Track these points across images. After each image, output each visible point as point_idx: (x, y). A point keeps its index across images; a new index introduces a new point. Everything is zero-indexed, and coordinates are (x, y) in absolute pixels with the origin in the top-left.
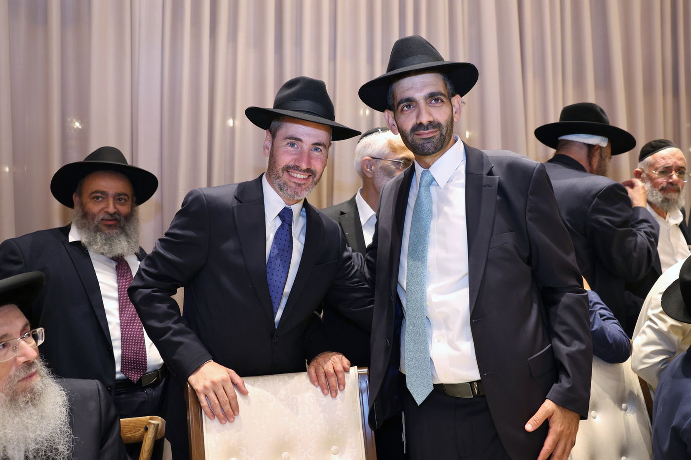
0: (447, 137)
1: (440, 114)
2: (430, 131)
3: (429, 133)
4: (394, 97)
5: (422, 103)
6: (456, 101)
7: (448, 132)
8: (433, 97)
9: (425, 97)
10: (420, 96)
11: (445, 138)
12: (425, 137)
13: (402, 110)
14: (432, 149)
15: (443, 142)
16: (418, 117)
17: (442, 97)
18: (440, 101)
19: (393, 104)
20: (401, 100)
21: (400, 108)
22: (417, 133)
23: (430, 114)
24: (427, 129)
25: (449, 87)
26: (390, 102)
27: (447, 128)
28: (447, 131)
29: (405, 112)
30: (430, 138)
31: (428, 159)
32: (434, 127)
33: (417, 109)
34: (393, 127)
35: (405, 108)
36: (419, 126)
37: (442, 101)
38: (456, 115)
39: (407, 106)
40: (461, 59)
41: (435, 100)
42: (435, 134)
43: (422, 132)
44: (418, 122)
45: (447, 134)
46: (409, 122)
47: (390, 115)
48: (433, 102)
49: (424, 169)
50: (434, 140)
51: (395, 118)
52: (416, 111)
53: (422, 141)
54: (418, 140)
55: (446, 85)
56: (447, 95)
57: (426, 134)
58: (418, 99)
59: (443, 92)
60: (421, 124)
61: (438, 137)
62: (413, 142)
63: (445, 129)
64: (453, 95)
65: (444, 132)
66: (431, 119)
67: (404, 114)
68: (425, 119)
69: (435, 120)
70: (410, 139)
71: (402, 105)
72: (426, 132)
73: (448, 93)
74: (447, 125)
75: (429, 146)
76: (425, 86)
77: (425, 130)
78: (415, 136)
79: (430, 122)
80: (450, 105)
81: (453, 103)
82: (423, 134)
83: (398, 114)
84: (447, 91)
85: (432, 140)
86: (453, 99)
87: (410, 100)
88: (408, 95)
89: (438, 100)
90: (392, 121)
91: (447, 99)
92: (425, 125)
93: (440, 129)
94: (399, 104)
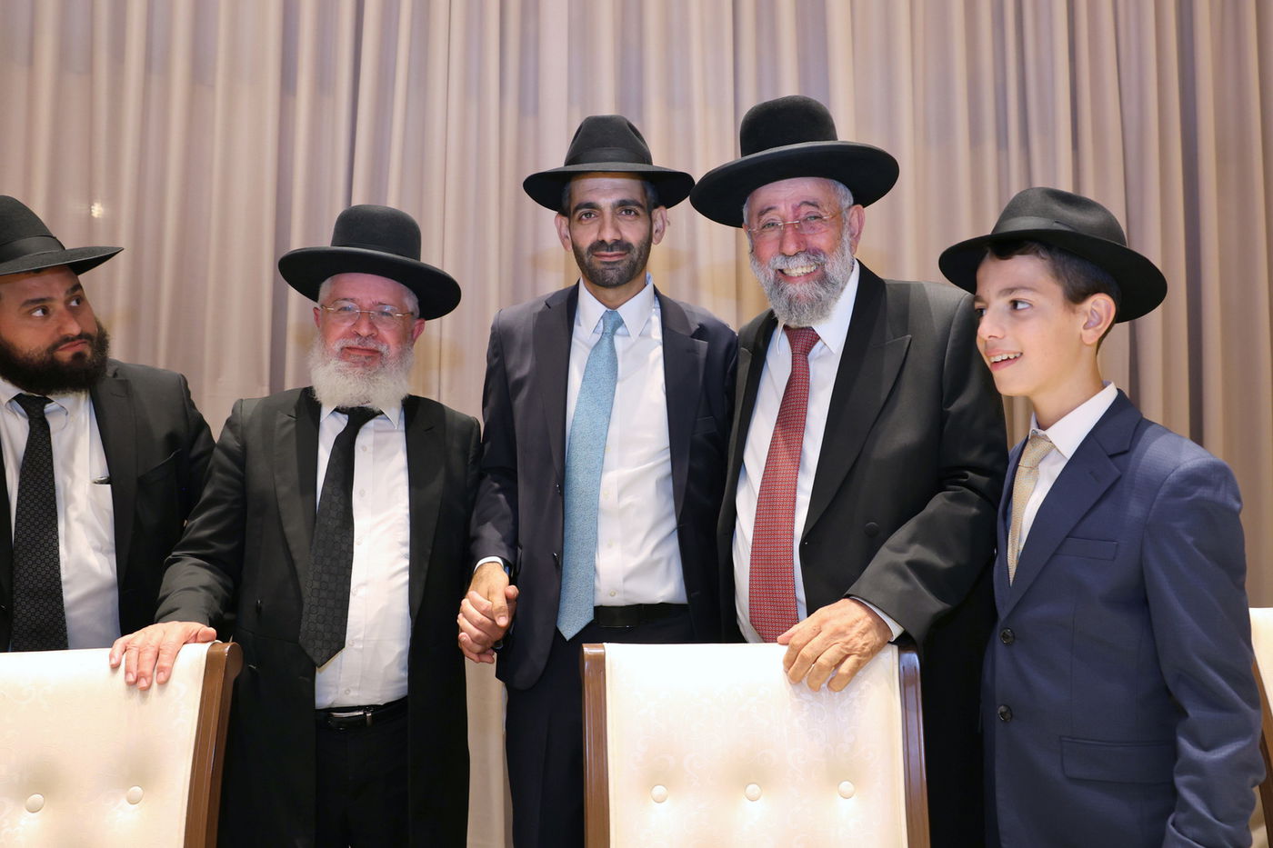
0: (639, 265)
1: (632, 232)
2: (614, 252)
3: (615, 255)
4: (570, 199)
5: (608, 211)
6: (659, 214)
7: (642, 257)
8: (624, 207)
9: (613, 204)
10: (606, 202)
11: (635, 265)
12: (607, 259)
13: (580, 219)
14: (616, 279)
15: (633, 273)
16: (600, 231)
17: (638, 209)
18: (633, 213)
19: (569, 208)
20: (580, 205)
21: (577, 215)
22: (597, 253)
23: (617, 230)
24: (612, 250)
25: (650, 194)
26: (566, 203)
27: (640, 252)
28: (639, 256)
29: (584, 222)
30: (615, 263)
31: (610, 294)
32: (622, 249)
33: (600, 220)
34: (566, 240)
35: (584, 217)
36: (600, 244)
37: (637, 214)
38: (658, 234)
39: (586, 214)
41: (626, 211)
42: (622, 259)
43: (604, 253)
44: (600, 239)
45: (640, 261)
46: (587, 236)
47: (564, 222)
48: (624, 213)
49: (606, 309)
50: (620, 266)
51: (569, 227)
52: (598, 222)
53: (603, 266)
54: (597, 263)
55: (645, 191)
56: (646, 206)
57: (610, 256)
58: (602, 206)
59: (640, 202)
60: (603, 241)
61: (626, 263)
62: (590, 264)
63: (637, 252)
64: (656, 207)
65: (635, 255)
66: (618, 238)
67: (582, 224)
68: (609, 236)
69: (624, 238)
70: (586, 259)
71: (580, 211)
72: (609, 253)
73: (648, 203)
74: (641, 247)
75: (612, 274)
76: (616, 189)
77: (607, 250)
78: (594, 257)
79: (616, 241)
80: (649, 222)
81: (654, 217)
82: (607, 256)
83: (575, 223)
84: (645, 200)
85: (617, 266)
86: (656, 211)
87: (591, 206)
88: (590, 198)
89: (630, 211)
90: (565, 231)
91: (644, 211)
92: (609, 244)
93: (629, 252)
94: (577, 209)
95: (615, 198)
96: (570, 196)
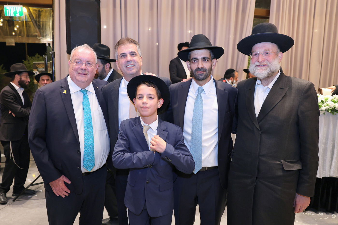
0: (209, 74)
1: (206, 65)
2: (202, 71)
4: (190, 57)
5: (200, 60)
6: (214, 61)
8: (204, 59)
9: (202, 58)
12: (200, 73)
13: (193, 62)
15: (207, 76)
16: (198, 65)
17: (208, 59)
19: (190, 59)
20: (193, 58)
21: (192, 61)
22: (197, 71)
23: (202, 65)
24: (201, 70)
28: (209, 72)
30: (202, 74)
31: (201, 82)
32: (203, 70)
33: (198, 62)
34: (189, 68)
37: (208, 61)
38: (214, 66)
40: (217, 45)
42: (204, 73)
43: (199, 71)
44: (198, 67)
46: (195, 67)
47: (188, 63)
49: (199, 86)
53: (198, 75)
55: (211, 55)
58: (199, 58)
59: (209, 57)
60: (199, 68)
61: (205, 74)
65: (207, 72)
68: (200, 66)
69: (204, 67)
70: (194, 73)
71: (193, 60)
72: (200, 71)
74: (209, 70)
75: (201, 77)
76: (202, 54)
77: (200, 70)
78: (196, 73)
79: (202, 68)
80: (211, 63)
81: (213, 62)
82: (199, 72)
83: (191, 63)
84: (210, 57)
85: (202, 75)
86: (213, 60)
87: (196, 59)
88: (195, 56)
89: (206, 60)
90: (189, 66)
91: (210, 60)
92: (200, 69)
93: (205, 71)
94: (192, 59)
95: (202, 57)
96: (190, 56)
